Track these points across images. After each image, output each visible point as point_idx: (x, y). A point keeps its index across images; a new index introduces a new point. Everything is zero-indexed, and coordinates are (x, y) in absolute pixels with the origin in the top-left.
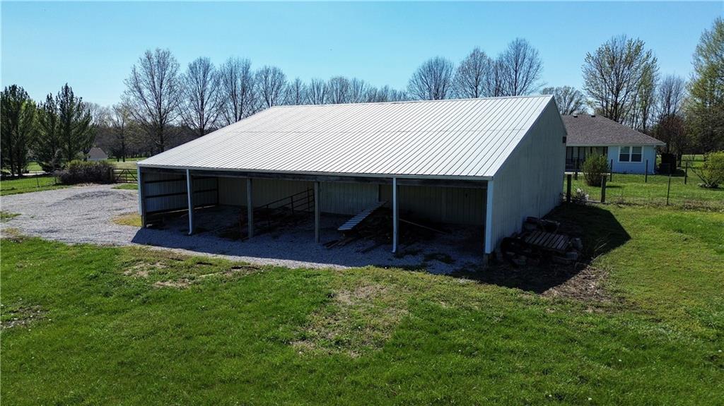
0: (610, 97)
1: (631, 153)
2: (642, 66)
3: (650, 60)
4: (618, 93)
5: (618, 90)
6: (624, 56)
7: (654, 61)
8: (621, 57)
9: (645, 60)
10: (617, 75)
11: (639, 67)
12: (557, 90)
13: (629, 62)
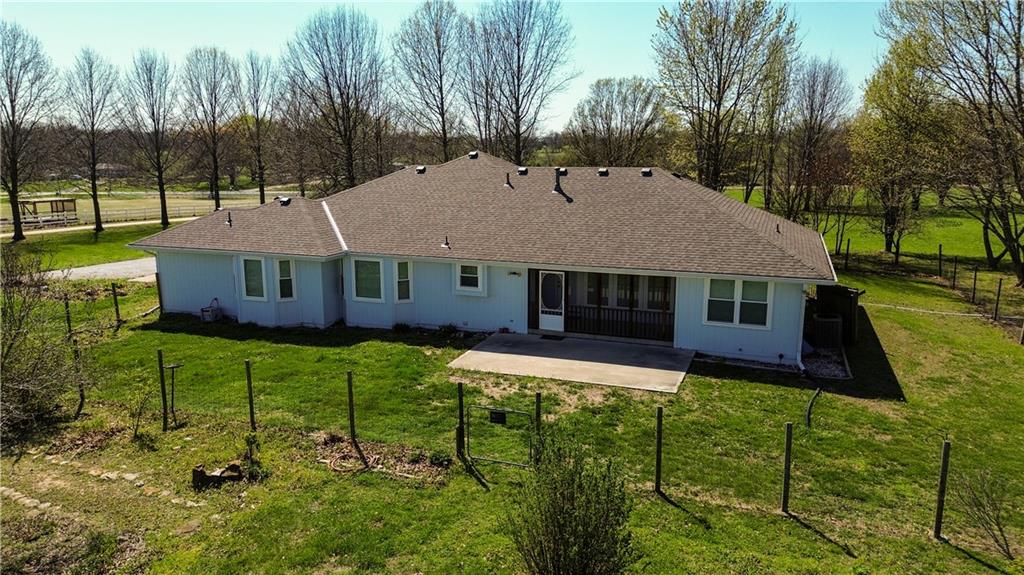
0: (707, 106)
1: (738, 298)
2: (768, 39)
3: (785, 26)
4: (721, 99)
5: (721, 92)
6: (732, 18)
7: (791, 28)
8: (727, 19)
9: (773, 27)
10: (718, 57)
11: (762, 40)
12: (620, 84)
13: (743, 30)
